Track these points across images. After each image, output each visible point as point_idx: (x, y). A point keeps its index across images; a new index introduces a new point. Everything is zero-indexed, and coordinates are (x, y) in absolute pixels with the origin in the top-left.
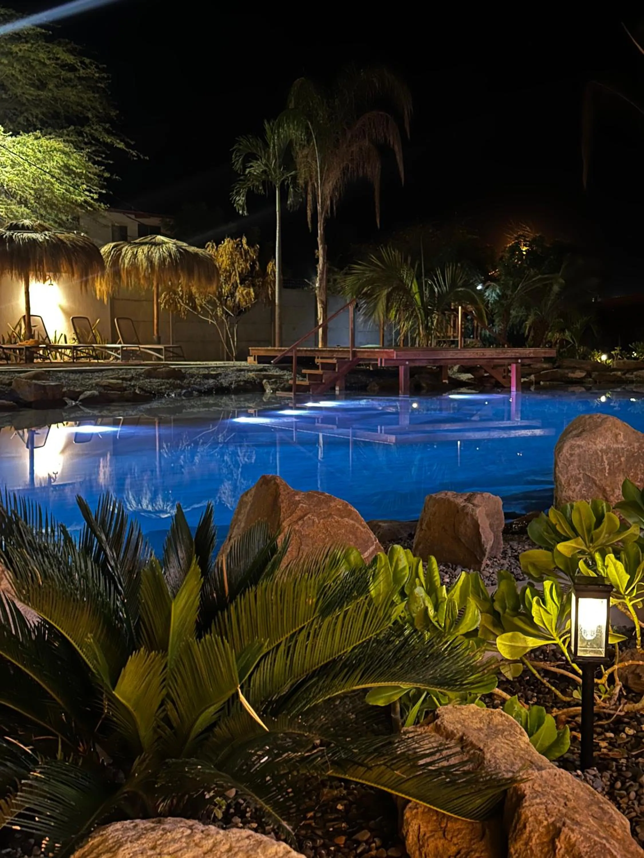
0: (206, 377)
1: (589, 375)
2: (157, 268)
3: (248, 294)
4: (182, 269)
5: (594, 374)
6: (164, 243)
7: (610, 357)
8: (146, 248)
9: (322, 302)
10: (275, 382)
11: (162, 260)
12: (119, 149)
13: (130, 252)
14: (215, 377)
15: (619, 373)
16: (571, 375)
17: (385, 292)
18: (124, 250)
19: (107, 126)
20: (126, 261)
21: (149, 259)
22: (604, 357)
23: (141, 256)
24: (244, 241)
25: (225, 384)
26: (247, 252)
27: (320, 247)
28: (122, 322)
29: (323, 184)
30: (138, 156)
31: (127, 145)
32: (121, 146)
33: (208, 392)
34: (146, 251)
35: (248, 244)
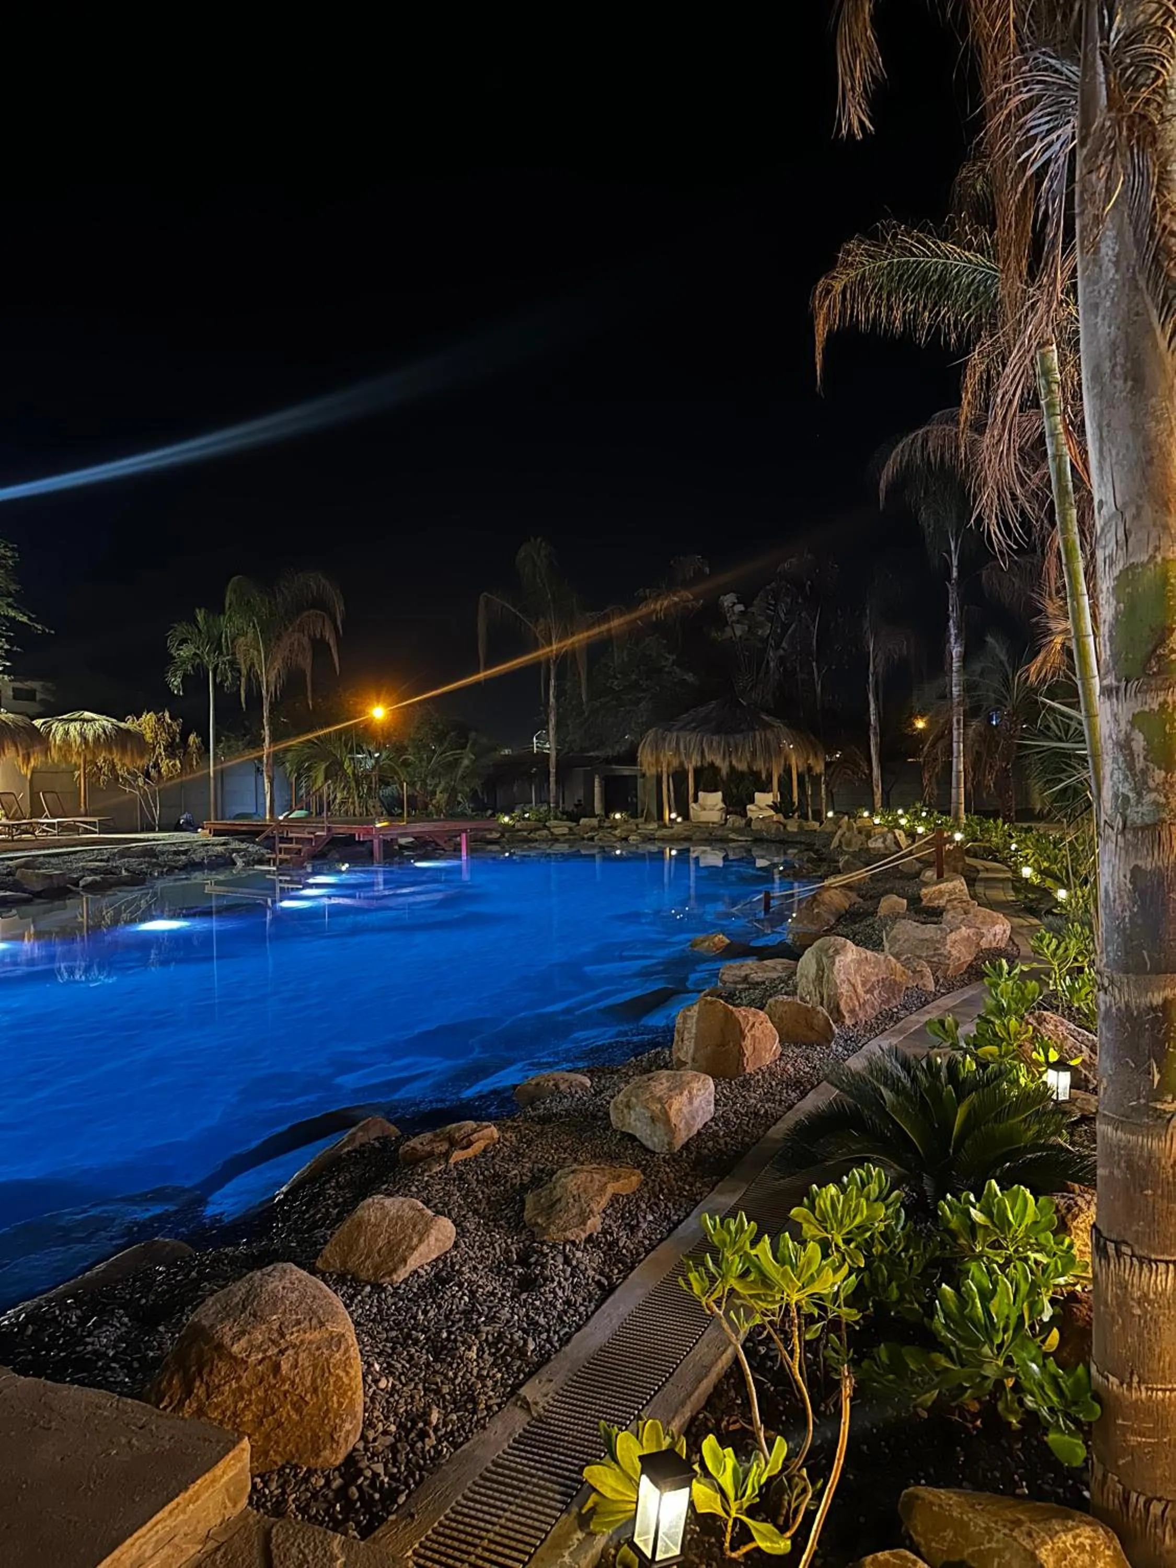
0: (177, 853)
1: (503, 835)
2: (91, 744)
3: (174, 765)
4: (116, 746)
5: (507, 835)
6: (94, 720)
7: (512, 818)
8: (78, 725)
9: (269, 777)
10: (244, 856)
11: (97, 738)
12: (22, 623)
13: (61, 729)
14: (185, 853)
15: (525, 833)
16: (489, 836)
17: (324, 767)
18: (54, 727)
19: (10, 600)
20: (58, 738)
21: (82, 735)
22: (506, 819)
23: (72, 732)
24: (167, 714)
25: (197, 860)
26: (170, 726)
27: (266, 728)
28: (47, 795)
29: (267, 672)
30: (43, 631)
31: (30, 618)
32: (25, 619)
33: (184, 868)
34: (78, 727)
35: (171, 718)
